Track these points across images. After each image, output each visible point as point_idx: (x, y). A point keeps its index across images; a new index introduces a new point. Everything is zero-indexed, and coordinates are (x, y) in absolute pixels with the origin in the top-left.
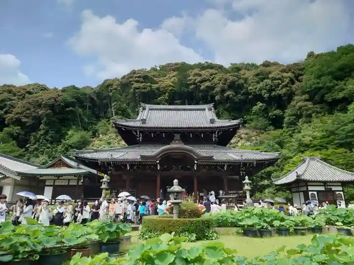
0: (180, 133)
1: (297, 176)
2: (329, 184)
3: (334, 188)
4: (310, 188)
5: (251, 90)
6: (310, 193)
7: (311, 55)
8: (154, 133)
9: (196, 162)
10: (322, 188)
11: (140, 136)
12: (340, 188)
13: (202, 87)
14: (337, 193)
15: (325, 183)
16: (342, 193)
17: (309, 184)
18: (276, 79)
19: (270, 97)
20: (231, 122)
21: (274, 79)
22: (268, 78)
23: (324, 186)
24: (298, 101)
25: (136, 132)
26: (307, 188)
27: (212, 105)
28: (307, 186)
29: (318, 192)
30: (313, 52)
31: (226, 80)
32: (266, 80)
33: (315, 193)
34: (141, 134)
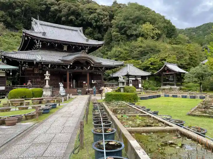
0: (66, 44)
1: (127, 73)
2: (137, 77)
3: (138, 79)
4: (130, 79)
5: (85, 18)
6: (130, 81)
7: (115, 3)
8: (50, 43)
9: (92, 65)
10: (134, 79)
11: (39, 44)
12: (140, 79)
13: (52, 9)
14: (139, 81)
15: (135, 76)
16: (141, 81)
17: (130, 77)
18: (100, 14)
19: (96, 25)
20: (98, 42)
21: (99, 14)
22: (96, 13)
23: (135, 78)
24: (114, 31)
25: (38, 41)
26: (129, 79)
27: (81, 28)
28: (129, 78)
29: (132, 80)
30: (116, 1)
31: (70, 8)
32: (94, 14)
33: (131, 81)
34: (41, 42)
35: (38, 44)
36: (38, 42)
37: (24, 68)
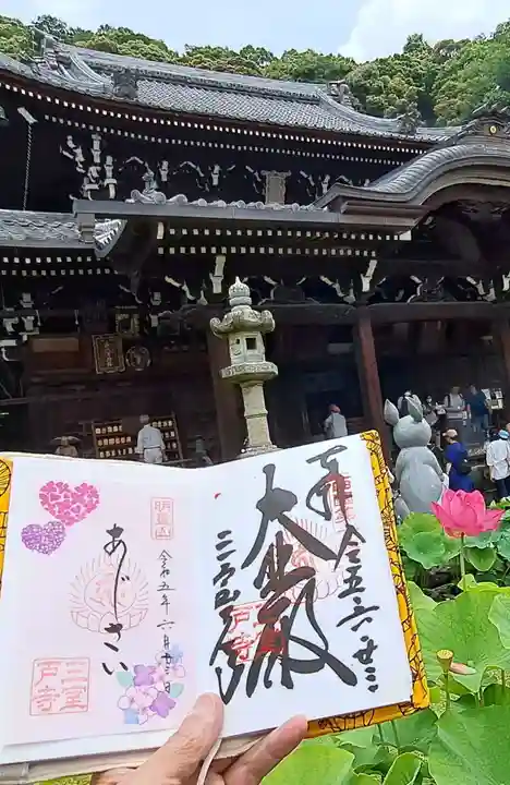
25: (85, 141)
34: (109, 160)
35: (93, 171)
36: (89, 161)
37: (12, 343)
